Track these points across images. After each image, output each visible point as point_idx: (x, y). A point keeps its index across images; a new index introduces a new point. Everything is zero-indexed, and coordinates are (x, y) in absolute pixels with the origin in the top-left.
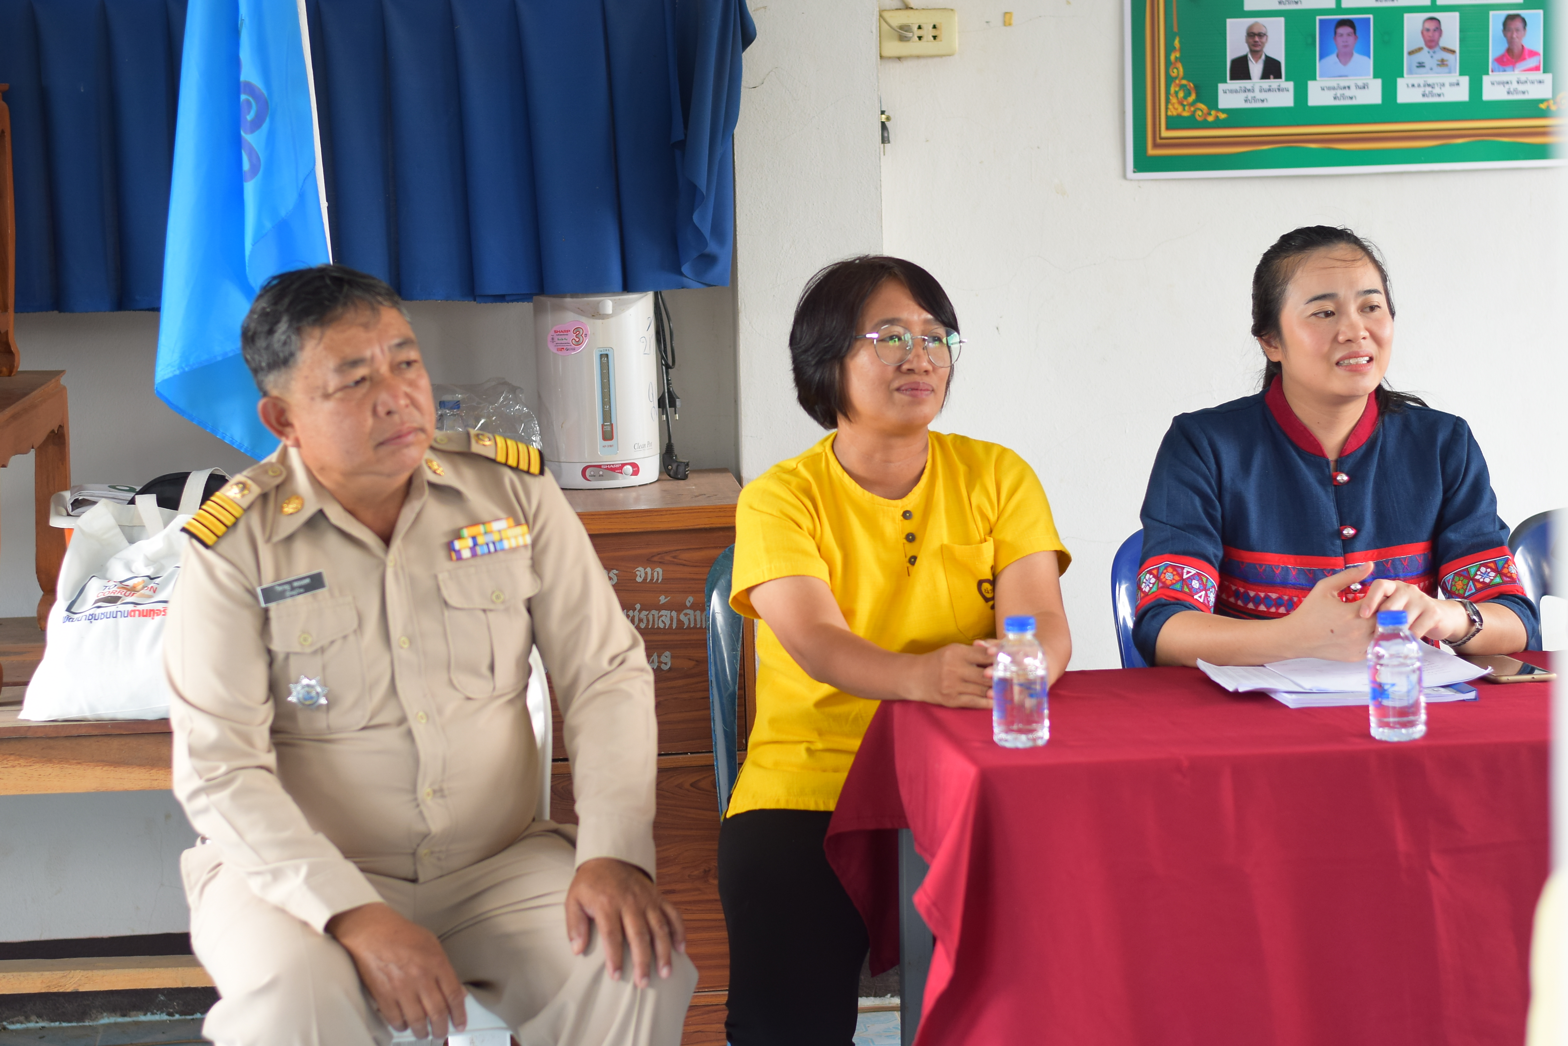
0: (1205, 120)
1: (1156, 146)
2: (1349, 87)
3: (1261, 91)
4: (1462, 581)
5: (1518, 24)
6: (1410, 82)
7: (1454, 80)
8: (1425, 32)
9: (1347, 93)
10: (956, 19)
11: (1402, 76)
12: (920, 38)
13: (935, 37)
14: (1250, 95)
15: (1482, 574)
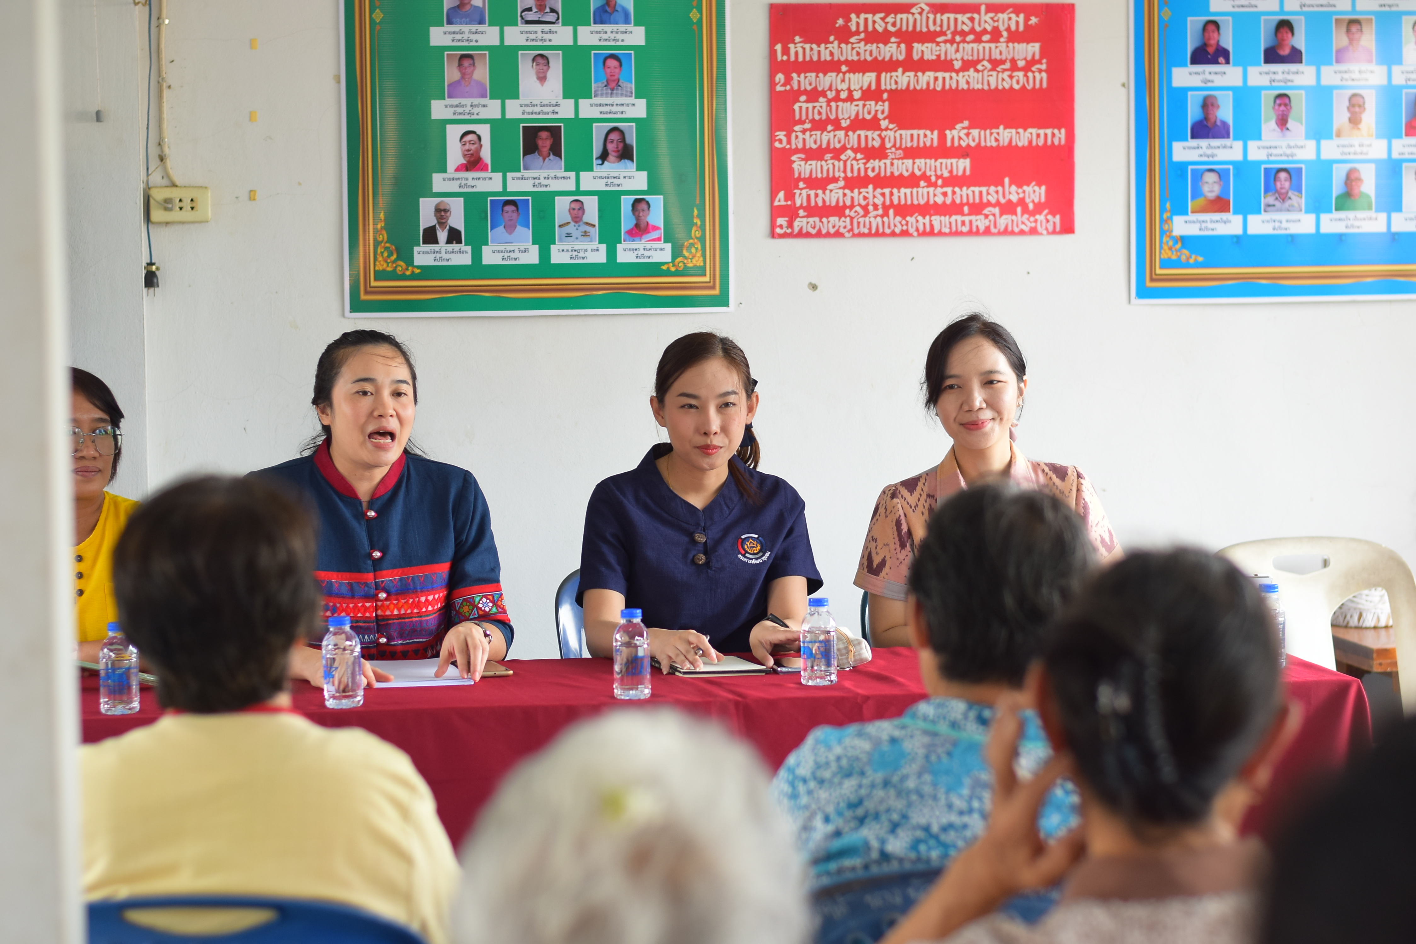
0: (404, 273)
1: (367, 292)
2: (514, 251)
3: (446, 253)
4: (469, 606)
5: (644, 206)
6: (561, 248)
7: (595, 247)
8: (571, 210)
9: (512, 255)
10: (209, 194)
11: (555, 244)
12: (181, 208)
13: (192, 208)
14: (438, 256)
15: (483, 604)
